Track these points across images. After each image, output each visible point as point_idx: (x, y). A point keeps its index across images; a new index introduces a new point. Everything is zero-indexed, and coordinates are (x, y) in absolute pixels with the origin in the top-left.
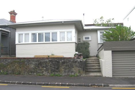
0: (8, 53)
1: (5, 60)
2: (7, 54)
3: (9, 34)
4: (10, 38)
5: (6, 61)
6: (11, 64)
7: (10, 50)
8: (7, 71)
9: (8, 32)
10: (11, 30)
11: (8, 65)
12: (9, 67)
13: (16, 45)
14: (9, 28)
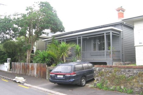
0: (121, 58)
1: (127, 70)
2: (119, 60)
3: (121, 34)
4: (122, 39)
5: (129, 71)
6: (139, 77)
7: (123, 55)
8: (132, 88)
9: (120, 32)
10: (124, 29)
11: (133, 78)
12: (136, 82)
13: (135, 47)
14: (120, 27)
